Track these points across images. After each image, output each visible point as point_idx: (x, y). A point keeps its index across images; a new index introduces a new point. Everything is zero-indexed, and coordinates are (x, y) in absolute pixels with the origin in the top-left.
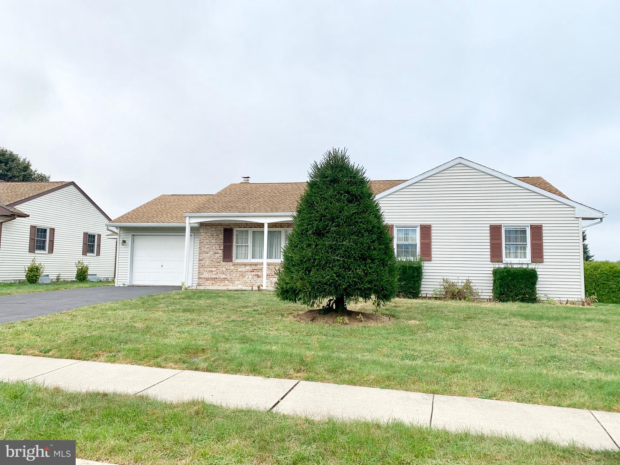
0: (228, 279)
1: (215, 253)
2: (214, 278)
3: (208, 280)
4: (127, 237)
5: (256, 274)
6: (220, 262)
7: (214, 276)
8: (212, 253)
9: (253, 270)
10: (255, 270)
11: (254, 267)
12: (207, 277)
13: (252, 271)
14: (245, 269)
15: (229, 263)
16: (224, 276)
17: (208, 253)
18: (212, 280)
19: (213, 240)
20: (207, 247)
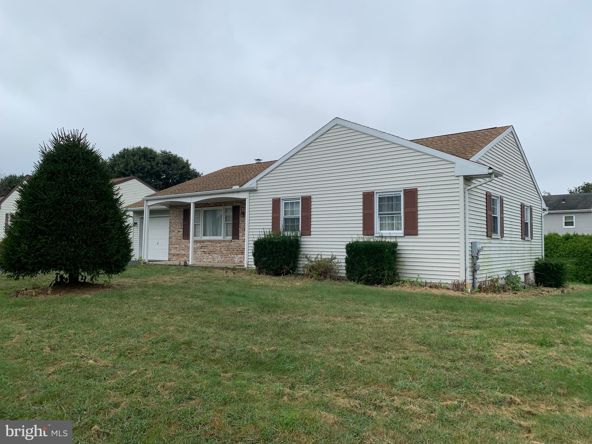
0: (186, 255)
1: (178, 232)
2: (178, 254)
3: (174, 256)
4: (137, 219)
5: (204, 250)
6: (181, 240)
7: (177, 253)
8: (176, 232)
9: (201, 246)
10: (203, 246)
11: (202, 244)
12: (173, 253)
13: (201, 248)
14: (197, 246)
15: (187, 240)
16: (184, 253)
17: (174, 232)
18: (177, 256)
19: (177, 220)
20: (174, 226)
